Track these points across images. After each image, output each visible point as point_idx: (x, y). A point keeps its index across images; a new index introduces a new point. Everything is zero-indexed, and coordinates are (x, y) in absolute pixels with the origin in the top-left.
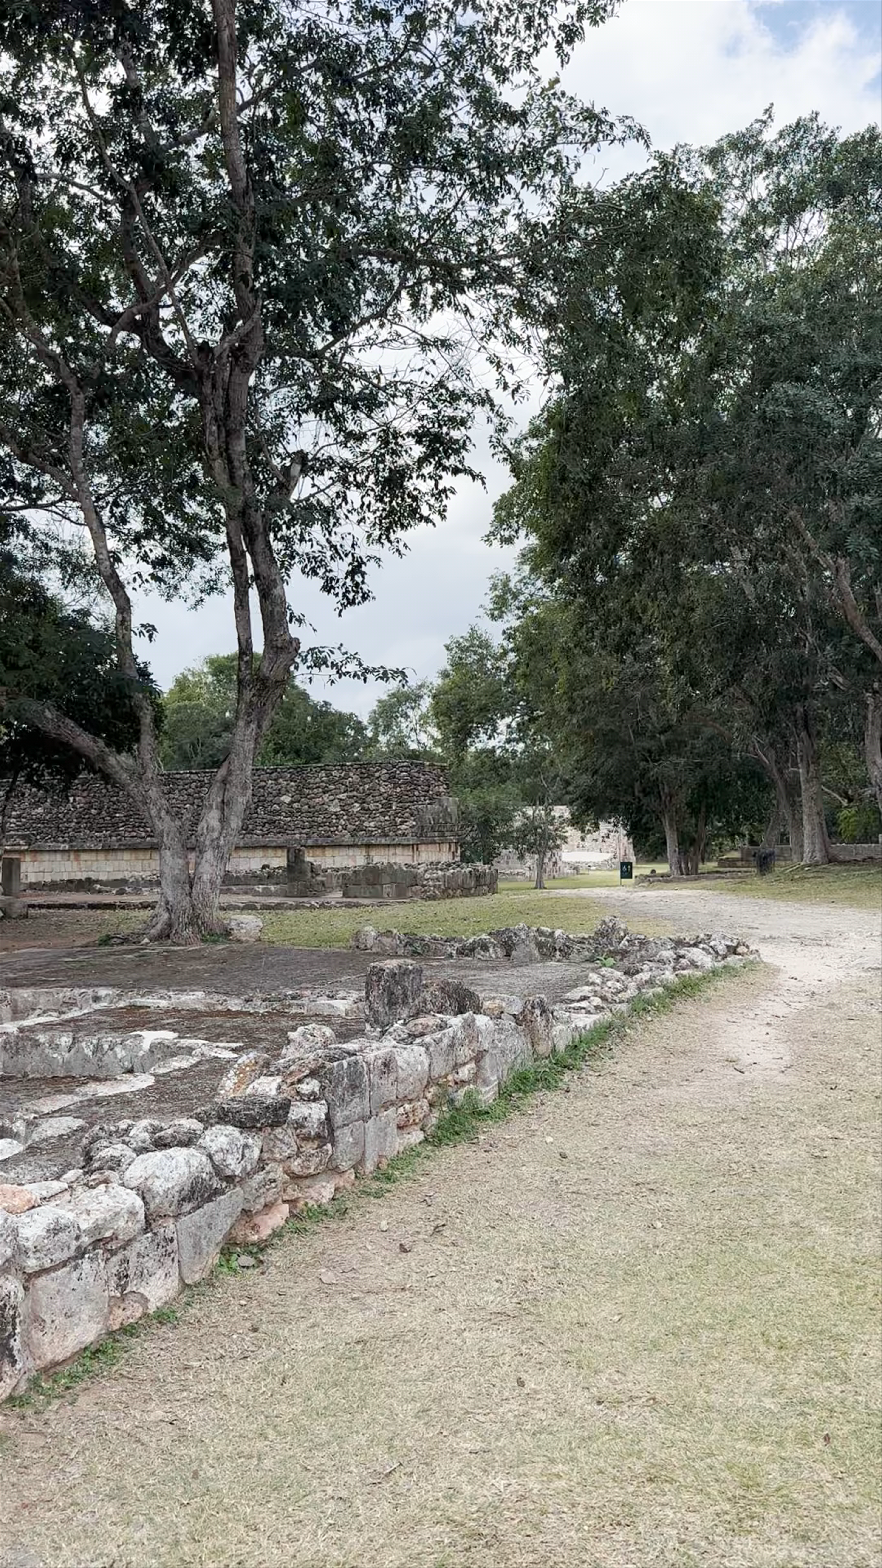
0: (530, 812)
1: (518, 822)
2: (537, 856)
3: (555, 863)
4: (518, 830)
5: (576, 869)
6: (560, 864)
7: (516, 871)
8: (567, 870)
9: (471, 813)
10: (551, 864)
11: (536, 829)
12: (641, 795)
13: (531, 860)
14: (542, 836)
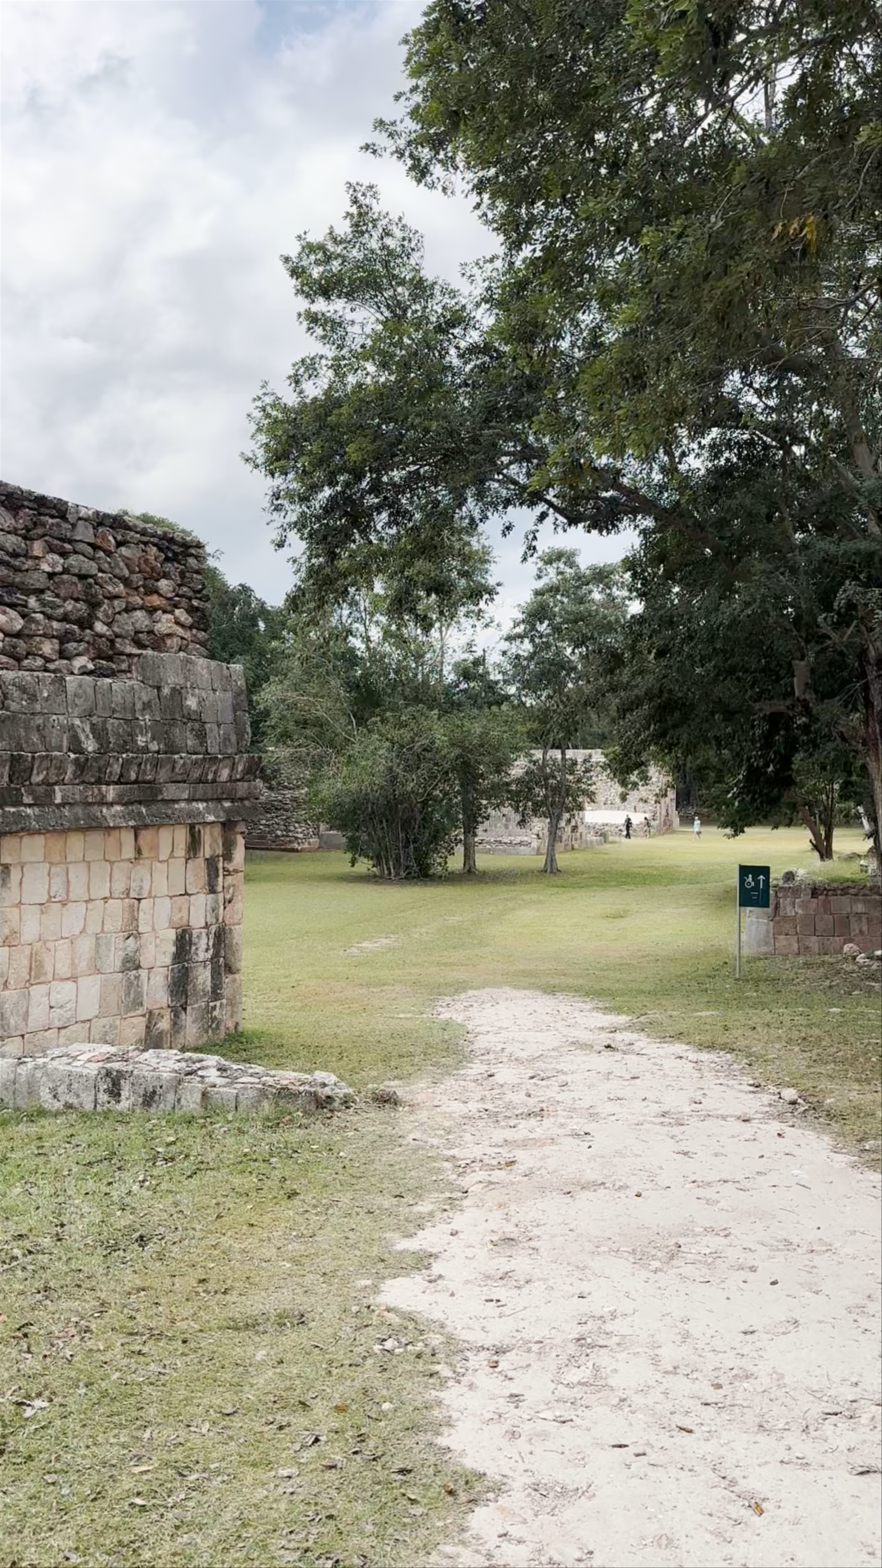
0: (538, 754)
1: (518, 769)
2: (548, 820)
3: (575, 828)
4: (519, 781)
5: (604, 835)
6: (581, 829)
7: (518, 839)
8: (591, 837)
9: (438, 751)
10: (569, 829)
11: (546, 779)
12: (809, 696)
13: (539, 825)
14: (556, 790)
